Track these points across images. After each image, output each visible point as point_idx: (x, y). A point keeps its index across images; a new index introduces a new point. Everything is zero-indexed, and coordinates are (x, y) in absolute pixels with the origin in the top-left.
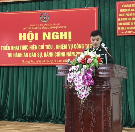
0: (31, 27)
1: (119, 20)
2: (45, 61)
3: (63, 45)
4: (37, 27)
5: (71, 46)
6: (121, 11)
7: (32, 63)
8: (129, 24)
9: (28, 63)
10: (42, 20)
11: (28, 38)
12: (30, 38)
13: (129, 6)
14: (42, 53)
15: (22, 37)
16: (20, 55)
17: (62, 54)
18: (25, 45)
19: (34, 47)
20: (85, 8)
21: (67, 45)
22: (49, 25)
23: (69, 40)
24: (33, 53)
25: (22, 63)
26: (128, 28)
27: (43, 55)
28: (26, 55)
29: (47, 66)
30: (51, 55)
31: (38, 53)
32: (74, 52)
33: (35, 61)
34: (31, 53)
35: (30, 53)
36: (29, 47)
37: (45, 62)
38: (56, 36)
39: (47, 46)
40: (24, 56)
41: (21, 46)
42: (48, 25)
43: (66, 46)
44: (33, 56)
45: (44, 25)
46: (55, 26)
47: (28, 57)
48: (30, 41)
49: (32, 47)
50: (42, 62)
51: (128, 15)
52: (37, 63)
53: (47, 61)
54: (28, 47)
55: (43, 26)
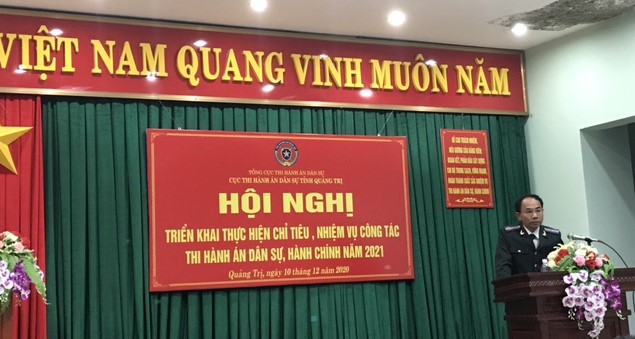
0: (253, 176)
2: (292, 272)
3: (335, 228)
4: (266, 176)
5: (352, 231)
7: (257, 278)
8: (467, 181)
9: (245, 279)
10: (280, 158)
11: (246, 208)
12: (251, 207)
13: (465, 140)
14: (282, 249)
15: (227, 203)
16: (223, 256)
17: (333, 253)
18: (237, 227)
19: (261, 234)
20: (379, 138)
21: (343, 228)
22: (299, 173)
23: (348, 215)
24: (258, 250)
25: (230, 280)
26: (467, 191)
27: (285, 254)
28: (240, 256)
29: (294, 286)
30: (305, 254)
31: (273, 249)
32: (361, 247)
33: (265, 273)
34: (253, 250)
35: (250, 251)
36: (247, 234)
37: (291, 276)
38: (316, 203)
39: (295, 231)
40: (236, 259)
41: (224, 230)
42: (296, 173)
43: (341, 231)
44: (258, 258)
45: (286, 172)
46: (314, 177)
47: (244, 260)
48: (250, 216)
49: (255, 234)
50: (283, 276)
51: (464, 161)
52: (269, 278)
53: (297, 272)
54: (244, 234)
55: (282, 177)
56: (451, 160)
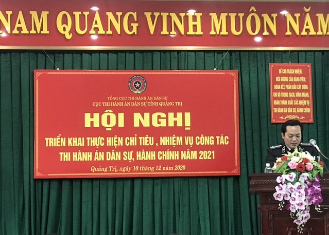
0: (111, 101)
1: (275, 95)
2: (139, 168)
3: (175, 137)
4: (122, 101)
5: (189, 140)
6: (278, 79)
7: (112, 172)
8: (291, 103)
9: (103, 172)
10: (133, 88)
11: (104, 124)
12: (109, 123)
13: (290, 72)
14: (132, 152)
15: (89, 120)
16: (87, 157)
17: (174, 155)
18: (98, 137)
19: (115, 141)
20: (215, 71)
21: (181, 138)
22: (147, 98)
23: (186, 129)
24: (113, 153)
25: (92, 172)
26: (290, 110)
27: (134, 156)
28: (100, 157)
29: (142, 179)
30: (151, 156)
31: (125, 153)
32: (196, 152)
33: (118, 168)
34: (109, 153)
35: (107, 153)
36: (105, 141)
37: (139, 171)
38: (160, 120)
39: (142, 139)
40: (96, 158)
41: (88, 139)
42: (145, 98)
43: (180, 140)
44: (113, 158)
45: (137, 98)
46: (159, 101)
47: (103, 159)
48: (107, 129)
49: (111, 141)
50: (132, 171)
51: (289, 87)
52: (121, 172)
53: (143, 168)
54: (103, 141)
55: (134, 101)
56: (277, 87)
